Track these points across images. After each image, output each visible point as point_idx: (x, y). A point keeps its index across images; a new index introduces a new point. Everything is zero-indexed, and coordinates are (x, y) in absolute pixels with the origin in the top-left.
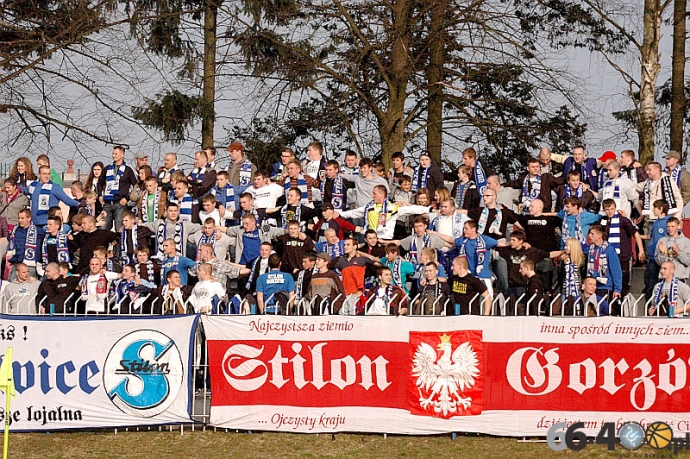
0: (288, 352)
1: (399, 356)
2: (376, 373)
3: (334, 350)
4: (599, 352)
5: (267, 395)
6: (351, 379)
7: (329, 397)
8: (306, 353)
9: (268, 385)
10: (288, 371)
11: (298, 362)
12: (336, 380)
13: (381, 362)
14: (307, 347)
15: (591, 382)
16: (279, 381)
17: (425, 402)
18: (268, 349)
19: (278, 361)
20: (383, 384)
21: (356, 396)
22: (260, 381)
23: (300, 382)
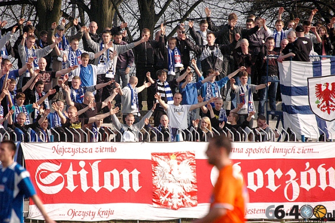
0: (77, 168)
1: (146, 168)
2: (132, 181)
3: (106, 165)
4: (265, 165)
5: (64, 197)
6: (117, 185)
7: (104, 197)
8: (88, 168)
9: (65, 190)
10: (77, 180)
11: (83, 173)
12: (108, 186)
13: (136, 173)
14: (89, 163)
15: (261, 184)
16: (71, 187)
17: (163, 199)
18: (64, 165)
19: (70, 173)
20: (136, 187)
21: (120, 196)
22: (59, 188)
23: (85, 187)
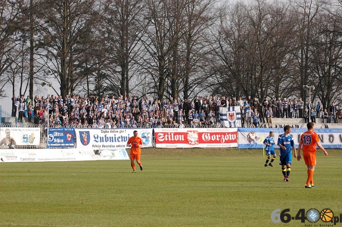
0: (168, 134)
1: (185, 135)
2: (182, 138)
3: (175, 134)
4: (216, 134)
5: (165, 142)
6: (178, 139)
7: (175, 142)
8: (171, 135)
9: (165, 140)
10: (168, 137)
11: (169, 136)
12: (176, 139)
13: (183, 136)
14: (171, 133)
15: (215, 139)
16: (166, 139)
17: (190, 142)
18: (165, 134)
19: (166, 136)
20: (183, 140)
21: (179, 142)
22: (163, 139)
23: (170, 139)
